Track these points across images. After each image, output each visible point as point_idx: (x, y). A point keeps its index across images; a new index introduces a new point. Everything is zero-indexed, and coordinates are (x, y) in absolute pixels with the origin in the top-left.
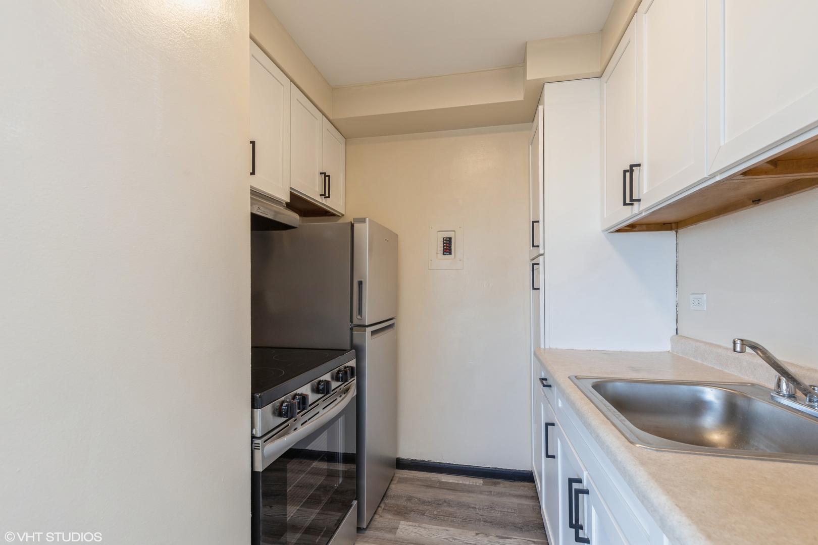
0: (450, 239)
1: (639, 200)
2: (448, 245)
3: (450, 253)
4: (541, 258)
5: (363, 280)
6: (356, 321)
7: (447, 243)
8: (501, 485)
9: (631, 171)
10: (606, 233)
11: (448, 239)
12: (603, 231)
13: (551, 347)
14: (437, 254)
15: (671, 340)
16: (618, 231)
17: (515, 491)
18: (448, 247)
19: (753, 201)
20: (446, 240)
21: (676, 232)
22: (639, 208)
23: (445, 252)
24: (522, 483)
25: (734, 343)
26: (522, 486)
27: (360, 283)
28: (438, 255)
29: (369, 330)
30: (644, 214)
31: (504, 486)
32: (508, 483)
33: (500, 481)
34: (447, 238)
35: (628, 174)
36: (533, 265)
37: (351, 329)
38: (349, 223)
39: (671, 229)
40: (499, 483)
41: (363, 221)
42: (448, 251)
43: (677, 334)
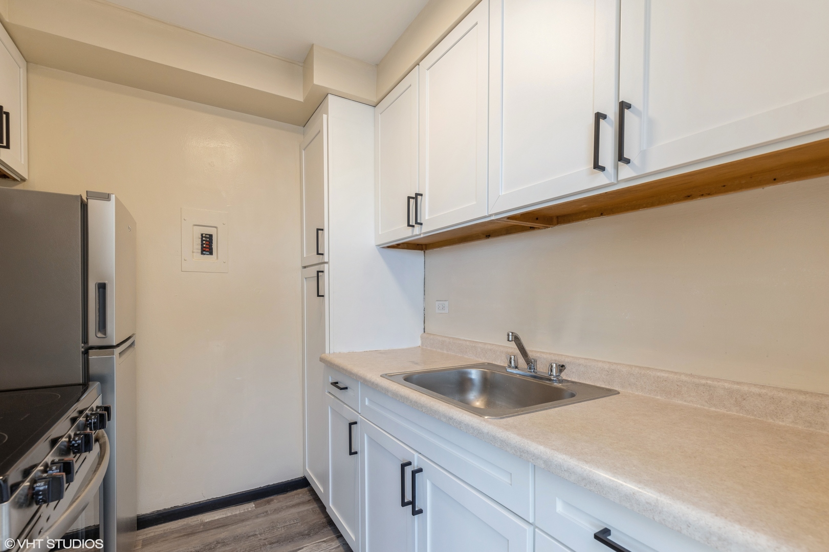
0: (211, 236)
1: (421, 224)
2: (208, 243)
3: (211, 253)
4: (326, 266)
5: (106, 282)
6: (93, 340)
7: (206, 241)
8: (275, 501)
9: (416, 198)
10: (378, 247)
11: (208, 236)
12: (377, 246)
13: (335, 351)
14: (193, 252)
15: (421, 337)
16: (388, 247)
17: (290, 501)
18: (207, 245)
19: (486, 236)
20: (205, 237)
21: (424, 252)
22: (421, 230)
23: (204, 251)
24: (295, 492)
25: (508, 335)
26: (296, 494)
27: (102, 287)
28: (194, 254)
29: (117, 351)
30: (422, 236)
31: (278, 501)
32: (281, 497)
33: (272, 497)
34: (206, 234)
35: (412, 201)
36: (318, 272)
37: (86, 352)
38: (76, 197)
39: (422, 250)
40: (272, 500)
41: (107, 197)
42: (207, 250)
43: (424, 332)
